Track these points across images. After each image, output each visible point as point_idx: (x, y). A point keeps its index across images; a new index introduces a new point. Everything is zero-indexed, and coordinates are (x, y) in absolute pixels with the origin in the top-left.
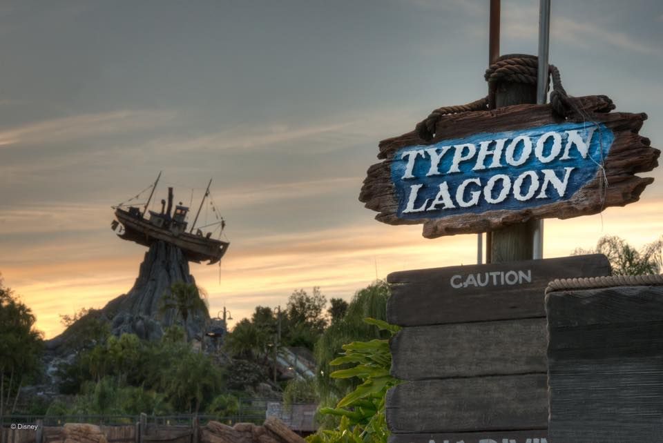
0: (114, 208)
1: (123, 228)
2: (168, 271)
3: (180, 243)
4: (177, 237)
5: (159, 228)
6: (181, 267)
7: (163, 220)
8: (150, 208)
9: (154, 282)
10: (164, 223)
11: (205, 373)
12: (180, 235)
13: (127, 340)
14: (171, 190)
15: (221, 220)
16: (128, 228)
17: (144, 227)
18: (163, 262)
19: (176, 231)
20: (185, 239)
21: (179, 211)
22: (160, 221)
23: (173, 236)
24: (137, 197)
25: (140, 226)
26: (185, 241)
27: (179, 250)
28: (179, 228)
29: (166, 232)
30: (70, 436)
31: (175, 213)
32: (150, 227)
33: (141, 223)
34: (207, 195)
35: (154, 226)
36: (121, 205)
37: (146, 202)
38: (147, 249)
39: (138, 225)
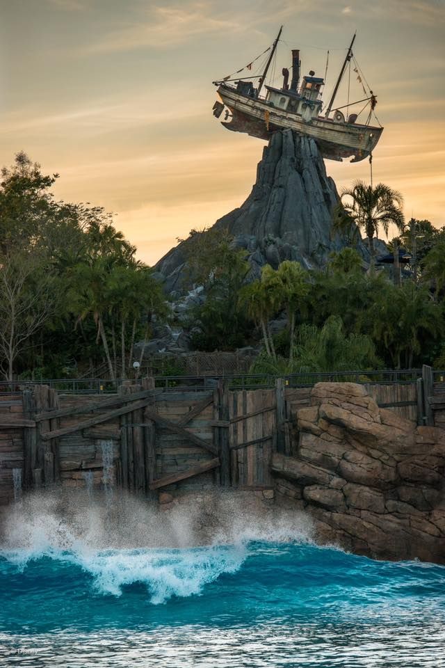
0: (216, 85)
1: (230, 113)
2: (301, 173)
3: (313, 132)
4: (310, 124)
5: (283, 111)
6: (317, 167)
7: (287, 99)
8: (266, 82)
9: (283, 190)
10: (289, 103)
11: (419, 312)
12: (313, 119)
13: (290, 271)
14: (296, 53)
15: (370, 96)
16: (237, 113)
17: (263, 111)
18: (292, 160)
19: (307, 115)
20: (322, 125)
21: (309, 85)
22: (283, 101)
23: (304, 122)
24: (249, 66)
25: (258, 109)
26: (321, 128)
27: (312, 141)
28: (312, 110)
29: (294, 117)
30: (326, 400)
31: (304, 88)
32: (271, 110)
33: (257, 104)
34: (348, 58)
35: (277, 108)
36: (226, 79)
37: (262, 74)
38: (266, 143)
39: (253, 108)
